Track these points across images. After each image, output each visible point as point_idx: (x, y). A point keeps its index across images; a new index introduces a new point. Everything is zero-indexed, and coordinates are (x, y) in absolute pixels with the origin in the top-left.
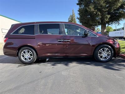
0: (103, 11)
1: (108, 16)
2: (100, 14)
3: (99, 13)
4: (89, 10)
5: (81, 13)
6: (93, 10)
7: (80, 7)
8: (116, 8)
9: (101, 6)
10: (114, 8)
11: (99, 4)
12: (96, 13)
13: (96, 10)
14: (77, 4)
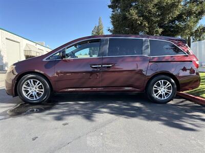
0: (152, 20)
1: (159, 29)
2: (147, 25)
3: (145, 23)
4: (130, 17)
5: (117, 21)
6: (135, 17)
7: (113, 11)
8: (172, 18)
9: (150, 12)
10: (169, 17)
11: (146, 8)
12: (141, 23)
13: (141, 18)
14: (109, 7)
